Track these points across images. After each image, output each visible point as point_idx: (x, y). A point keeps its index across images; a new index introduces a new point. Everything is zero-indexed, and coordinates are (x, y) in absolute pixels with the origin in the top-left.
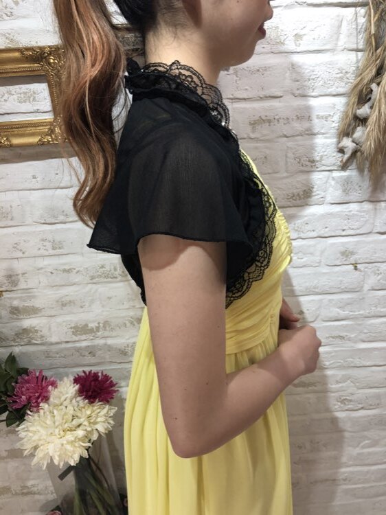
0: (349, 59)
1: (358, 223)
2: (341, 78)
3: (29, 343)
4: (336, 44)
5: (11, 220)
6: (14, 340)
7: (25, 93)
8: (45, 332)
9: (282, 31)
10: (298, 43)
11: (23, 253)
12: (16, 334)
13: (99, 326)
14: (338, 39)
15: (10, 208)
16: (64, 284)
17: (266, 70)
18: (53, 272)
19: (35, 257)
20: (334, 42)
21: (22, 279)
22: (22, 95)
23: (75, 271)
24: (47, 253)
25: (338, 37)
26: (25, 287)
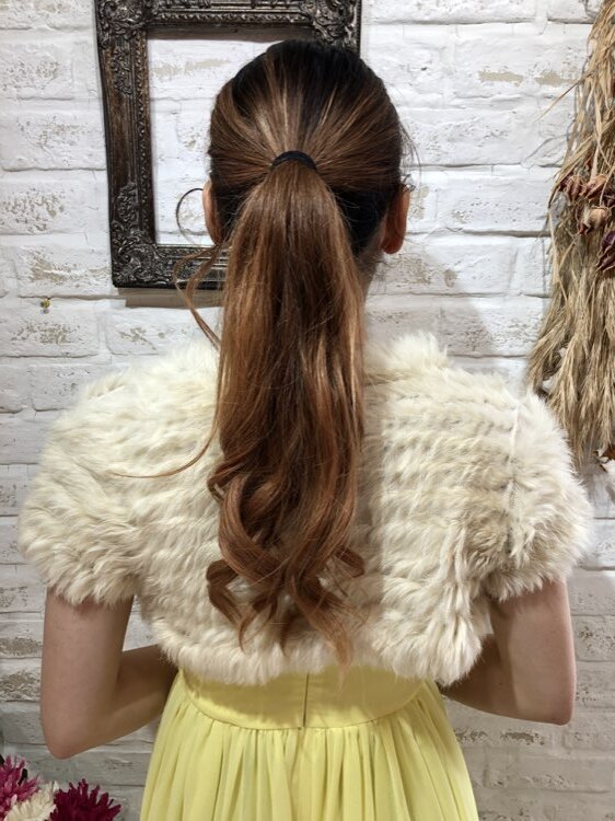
0: (528, 308)
2: (517, 334)
3: (18, 699)
4: (509, 286)
7: (52, 330)
9: (427, 265)
10: (450, 282)
14: (510, 280)
17: (402, 317)
20: (506, 283)
21: (19, 597)
22: (48, 333)
25: (511, 276)
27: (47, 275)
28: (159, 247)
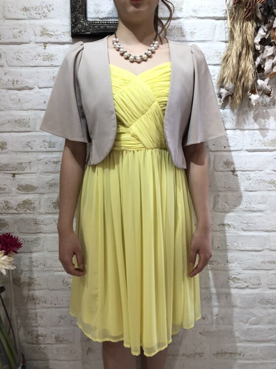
0: (221, 46)
1: (233, 143)
4: (214, 38)
5: (28, 127)
6: (16, 209)
8: (36, 204)
9: (184, 30)
10: (192, 36)
11: (32, 149)
12: (18, 205)
14: (214, 35)
16: (52, 171)
18: (48, 162)
19: (38, 152)
20: (212, 37)
21: (28, 167)
22: (45, 57)
24: (45, 150)
27: (46, 34)
28: (88, 21)
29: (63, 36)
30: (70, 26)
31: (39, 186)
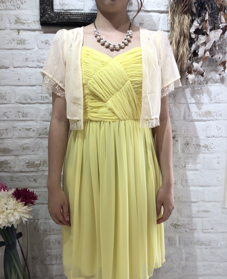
3: (3, 171)
4: (158, 28)
5: (5, 100)
7: (20, 40)
8: (12, 164)
11: (8, 118)
13: (41, 163)
14: (158, 26)
15: (5, 94)
16: (25, 136)
18: (21, 129)
19: (13, 121)
21: (5, 133)
23: (32, 130)
24: (19, 119)
26: (6, 137)
27: (19, 22)
28: (54, 12)
29: (34, 24)
30: (39, 16)
31: (14, 149)
